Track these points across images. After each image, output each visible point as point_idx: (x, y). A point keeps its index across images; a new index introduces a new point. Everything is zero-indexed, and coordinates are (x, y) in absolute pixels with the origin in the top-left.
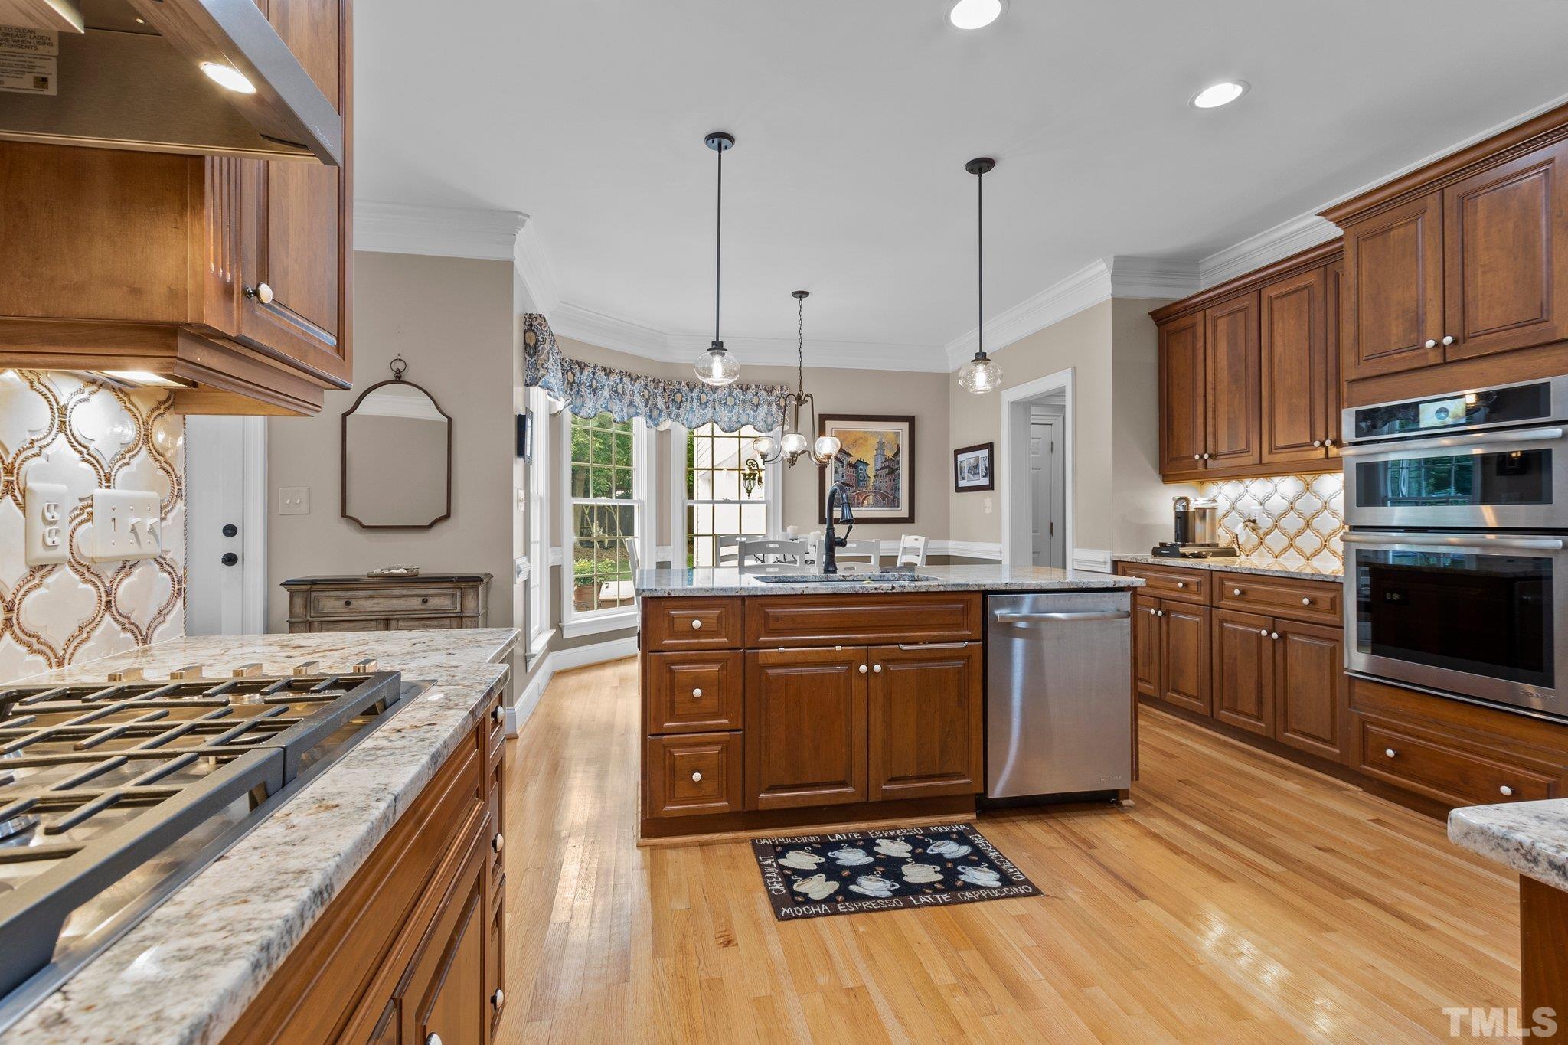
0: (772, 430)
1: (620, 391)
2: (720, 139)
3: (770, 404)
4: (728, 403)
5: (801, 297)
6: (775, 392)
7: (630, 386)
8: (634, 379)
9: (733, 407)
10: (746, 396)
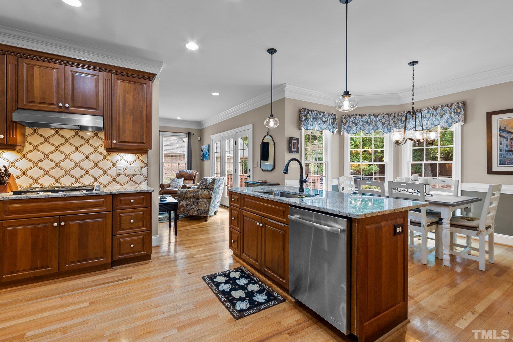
0: (451, 126)
1: (369, 122)
2: (272, 51)
3: (451, 113)
4: (427, 117)
5: (413, 65)
6: (454, 107)
7: (375, 119)
8: (376, 116)
9: (429, 118)
10: (437, 112)
